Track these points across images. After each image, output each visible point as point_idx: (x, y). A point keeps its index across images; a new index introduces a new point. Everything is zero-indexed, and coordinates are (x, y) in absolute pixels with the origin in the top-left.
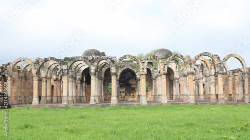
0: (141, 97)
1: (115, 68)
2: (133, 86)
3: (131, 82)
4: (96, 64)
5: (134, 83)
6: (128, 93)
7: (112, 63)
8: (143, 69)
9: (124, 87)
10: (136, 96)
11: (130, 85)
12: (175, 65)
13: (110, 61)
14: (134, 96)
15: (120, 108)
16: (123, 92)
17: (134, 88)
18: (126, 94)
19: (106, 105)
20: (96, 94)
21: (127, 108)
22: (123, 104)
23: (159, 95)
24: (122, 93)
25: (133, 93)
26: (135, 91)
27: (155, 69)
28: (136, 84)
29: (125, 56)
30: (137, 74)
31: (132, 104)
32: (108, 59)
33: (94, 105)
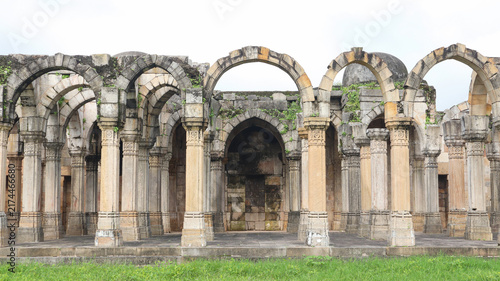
0: (304, 220)
1: (200, 99)
2: (270, 182)
3: (264, 167)
4: (122, 82)
5: (277, 169)
6: (255, 203)
7: (187, 81)
8: (316, 102)
9: (242, 183)
10: (283, 217)
11: (263, 177)
12: (425, 106)
13: (180, 71)
14: (274, 216)
15: (215, 270)
16: (240, 200)
17: (276, 189)
18: (248, 209)
19: (162, 251)
20: (141, 207)
21: (245, 273)
22: (231, 246)
23: (372, 213)
24: (234, 206)
25: (271, 204)
26: (279, 197)
27: (352, 117)
28: (284, 173)
29: (242, 52)
30: (285, 138)
31: (270, 250)
32: (174, 65)
33: (110, 251)
